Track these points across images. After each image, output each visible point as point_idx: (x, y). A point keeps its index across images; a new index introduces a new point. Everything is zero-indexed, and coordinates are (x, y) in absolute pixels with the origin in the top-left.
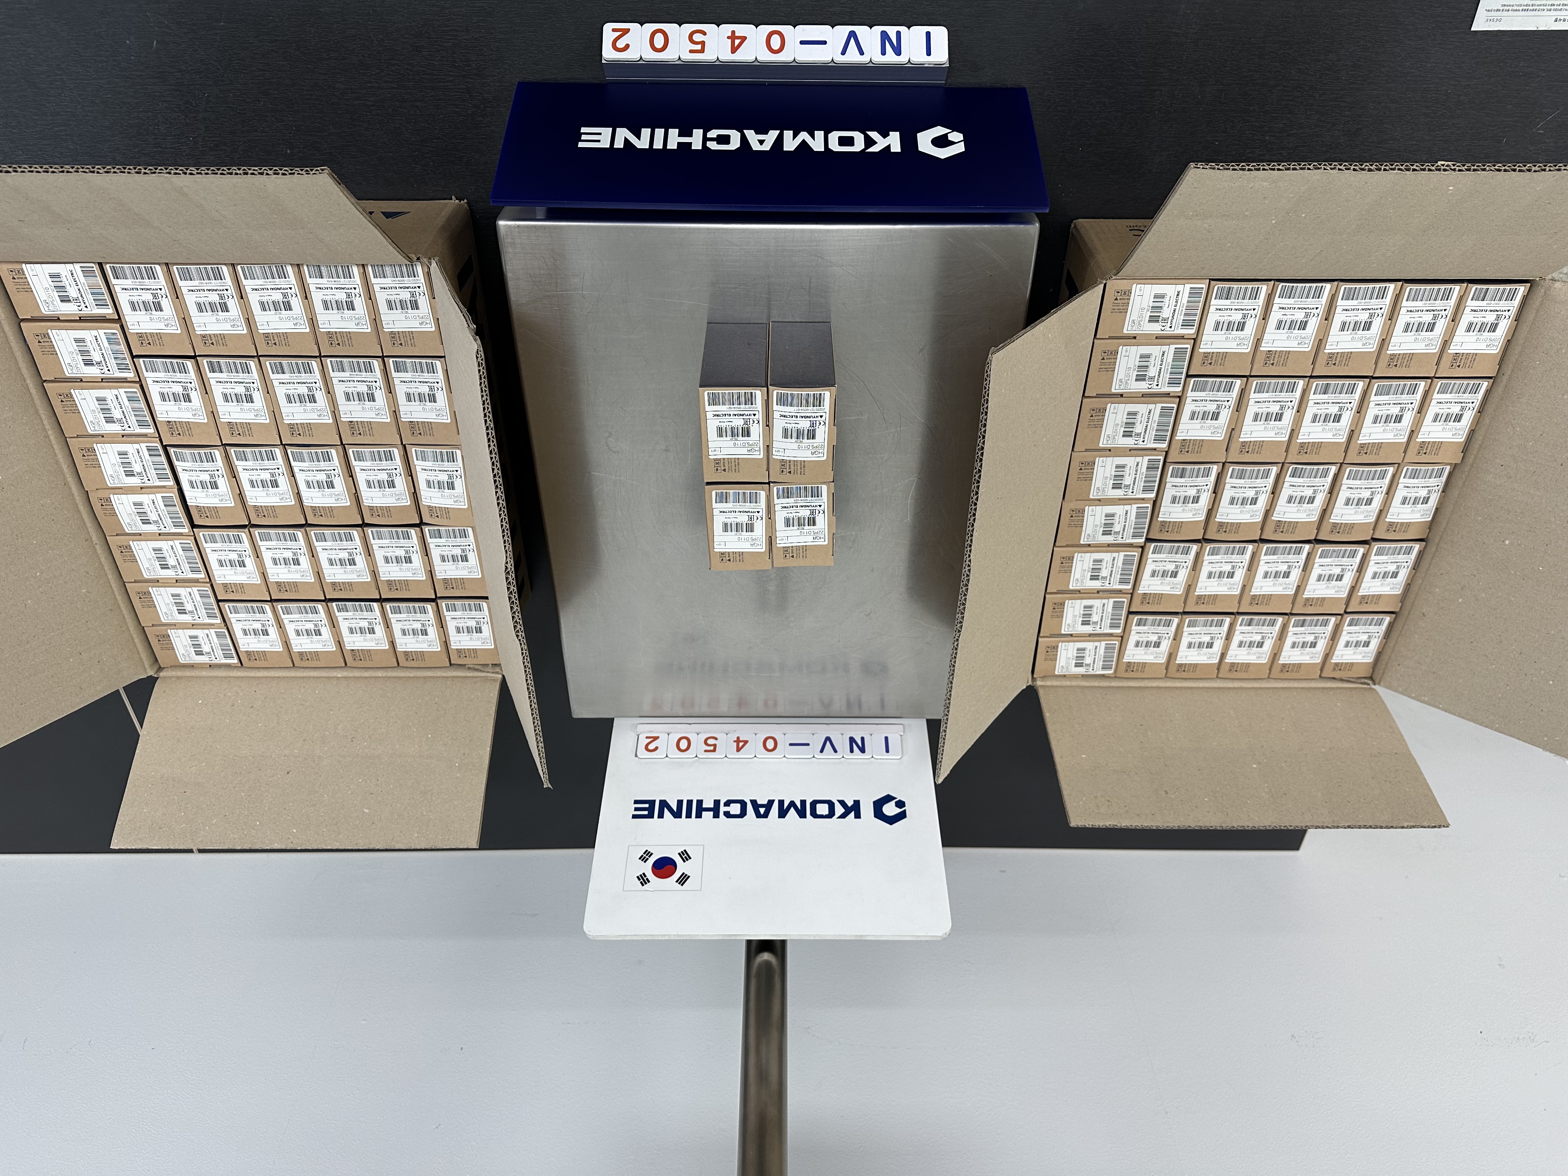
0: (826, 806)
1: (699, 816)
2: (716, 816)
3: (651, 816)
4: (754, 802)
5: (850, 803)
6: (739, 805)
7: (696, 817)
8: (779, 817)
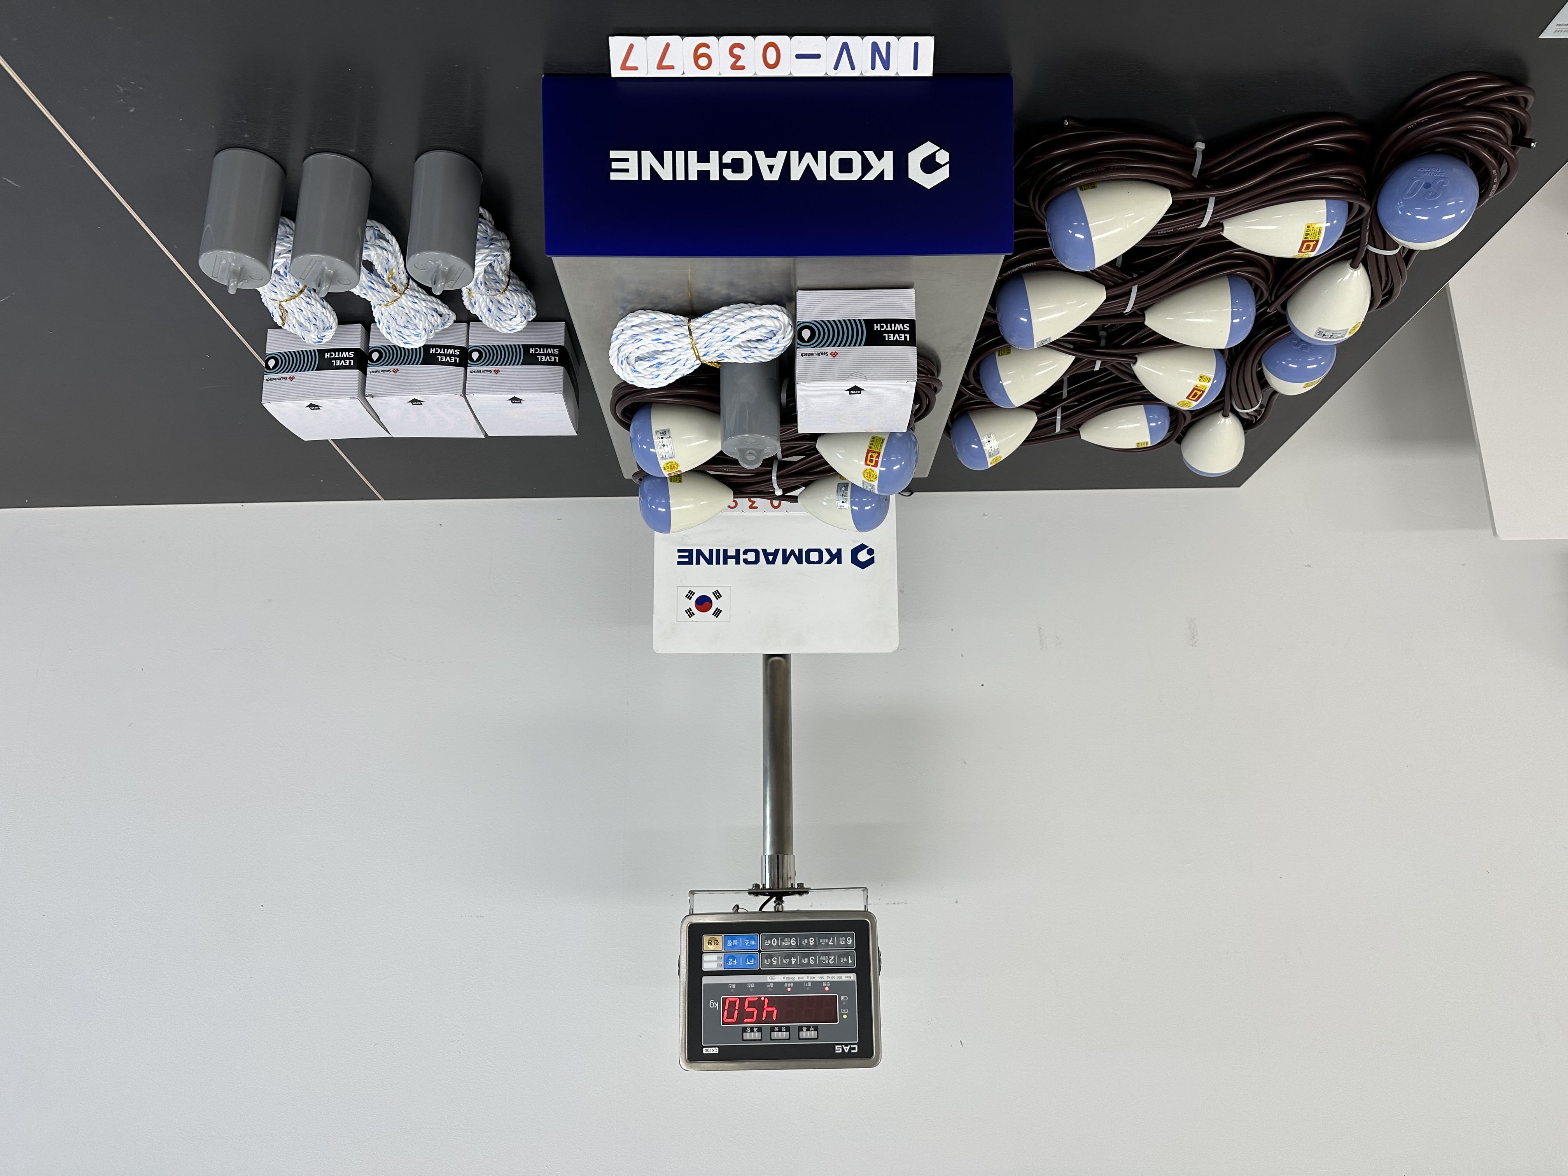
0: (817, 554)
1: (725, 563)
2: (738, 562)
3: (690, 562)
4: (764, 551)
5: (834, 552)
6: (753, 554)
7: (723, 564)
8: (783, 564)
